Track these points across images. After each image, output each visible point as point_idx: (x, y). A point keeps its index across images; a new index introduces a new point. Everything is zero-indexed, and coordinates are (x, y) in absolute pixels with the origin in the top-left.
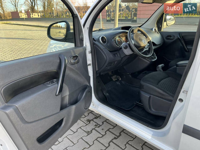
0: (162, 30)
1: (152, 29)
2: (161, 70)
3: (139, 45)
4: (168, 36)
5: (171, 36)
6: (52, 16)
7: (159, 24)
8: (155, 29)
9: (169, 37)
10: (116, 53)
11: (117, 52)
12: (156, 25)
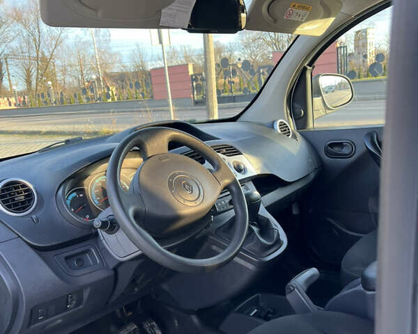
0: (310, 125)
1: (272, 126)
2: (306, 300)
3: (168, 214)
4: (332, 145)
5: (341, 145)
6: (46, 102)
7: (296, 105)
8: (282, 124)
9: (336, 149)
10: (83, 249)
11: (88, 242)
12: (285, 110)
